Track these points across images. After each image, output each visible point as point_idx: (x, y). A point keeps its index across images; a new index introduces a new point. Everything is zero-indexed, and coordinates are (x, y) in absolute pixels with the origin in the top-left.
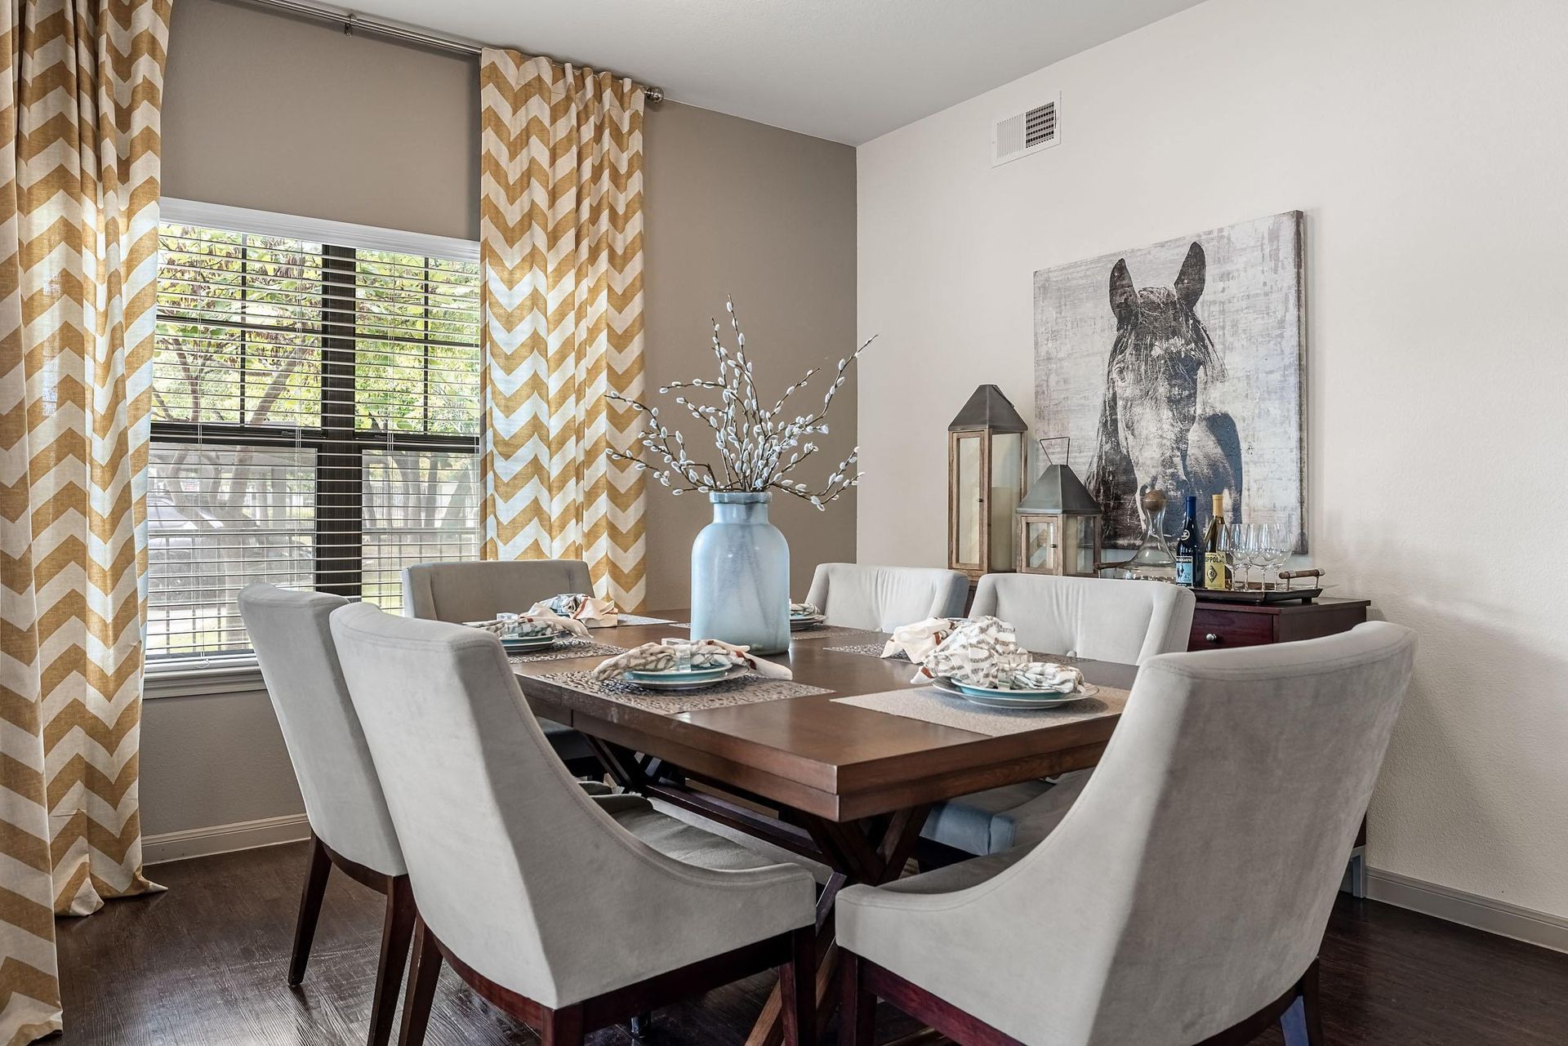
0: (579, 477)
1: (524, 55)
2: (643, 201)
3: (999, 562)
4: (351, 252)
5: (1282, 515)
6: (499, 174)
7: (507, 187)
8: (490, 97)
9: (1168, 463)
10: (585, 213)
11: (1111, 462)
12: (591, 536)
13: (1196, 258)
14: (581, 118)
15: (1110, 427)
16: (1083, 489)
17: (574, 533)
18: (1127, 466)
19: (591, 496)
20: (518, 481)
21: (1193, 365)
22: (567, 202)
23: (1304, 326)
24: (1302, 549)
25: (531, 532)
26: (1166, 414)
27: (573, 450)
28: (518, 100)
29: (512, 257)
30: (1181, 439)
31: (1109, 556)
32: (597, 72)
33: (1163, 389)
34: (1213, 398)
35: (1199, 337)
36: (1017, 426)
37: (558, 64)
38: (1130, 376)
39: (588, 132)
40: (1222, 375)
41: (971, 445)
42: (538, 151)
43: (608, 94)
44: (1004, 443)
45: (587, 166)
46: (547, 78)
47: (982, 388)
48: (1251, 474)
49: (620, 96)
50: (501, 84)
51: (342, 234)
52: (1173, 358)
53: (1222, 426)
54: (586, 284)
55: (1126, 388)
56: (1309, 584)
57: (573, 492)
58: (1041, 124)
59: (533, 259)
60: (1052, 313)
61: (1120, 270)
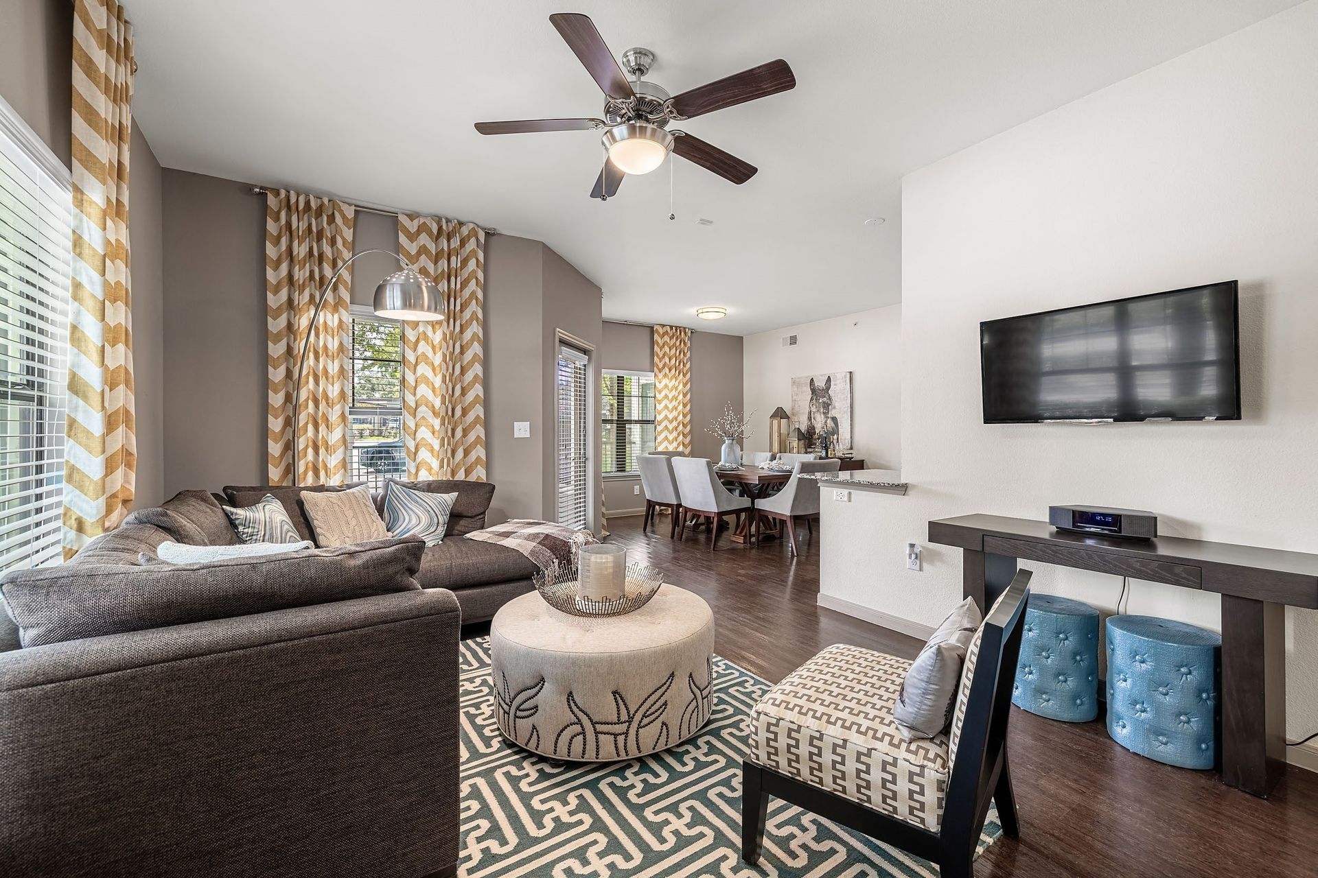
0: (676, 430)
1: (663, 326)
2: (690, 359)
3: (782, 450)
4: (623, 377)
5: (847, 441)
6: (658, 356)
7: (660, 359)
8: (656, 337)
9: (823, 428)
10: (677, 364)
11: (810, 427)
12: (679, 445)
13: (829, 379)
14: (677, 339)
15: (810, 419)
16: (803, 434)
17: (675, 444)
18: (814, 428)
19: (679, 435)
20: (662, 431)
21: (829, 405)
22: (673, 361)
23: (852, 398)
24: (851, 448)
25: (665, 444)
26: (823, 416)
27: (675, 424)
28: (662, 337)
29: (660, 376)
30: (826, 422)
31: (809, 450)
32: (680, 327)
33: (822, 410)
34: (833, 413)
35: (830, 398)
36: (788, 417)
37: (671, 327)
38: (814, 406)
39: (678, 343)
40: (835, 408)
41: (775, 422)
42: (666, 349)
43: (683, 333)
44: (784, 421)
45: (678, 351)
46: (669, 331)
47: (778, 408)
48: (841, 431)
49: (685, 333)
50: (658, 333)
51: (621, 373)
52: (824, 403)
53: (834, 419)
54: (677, 381)
55: (813, 409)
56: (850, 456)
57: (675, 434)
58: (793, 340)
59: (665, 375)
60: (796, 389)
61: (812, 379)
